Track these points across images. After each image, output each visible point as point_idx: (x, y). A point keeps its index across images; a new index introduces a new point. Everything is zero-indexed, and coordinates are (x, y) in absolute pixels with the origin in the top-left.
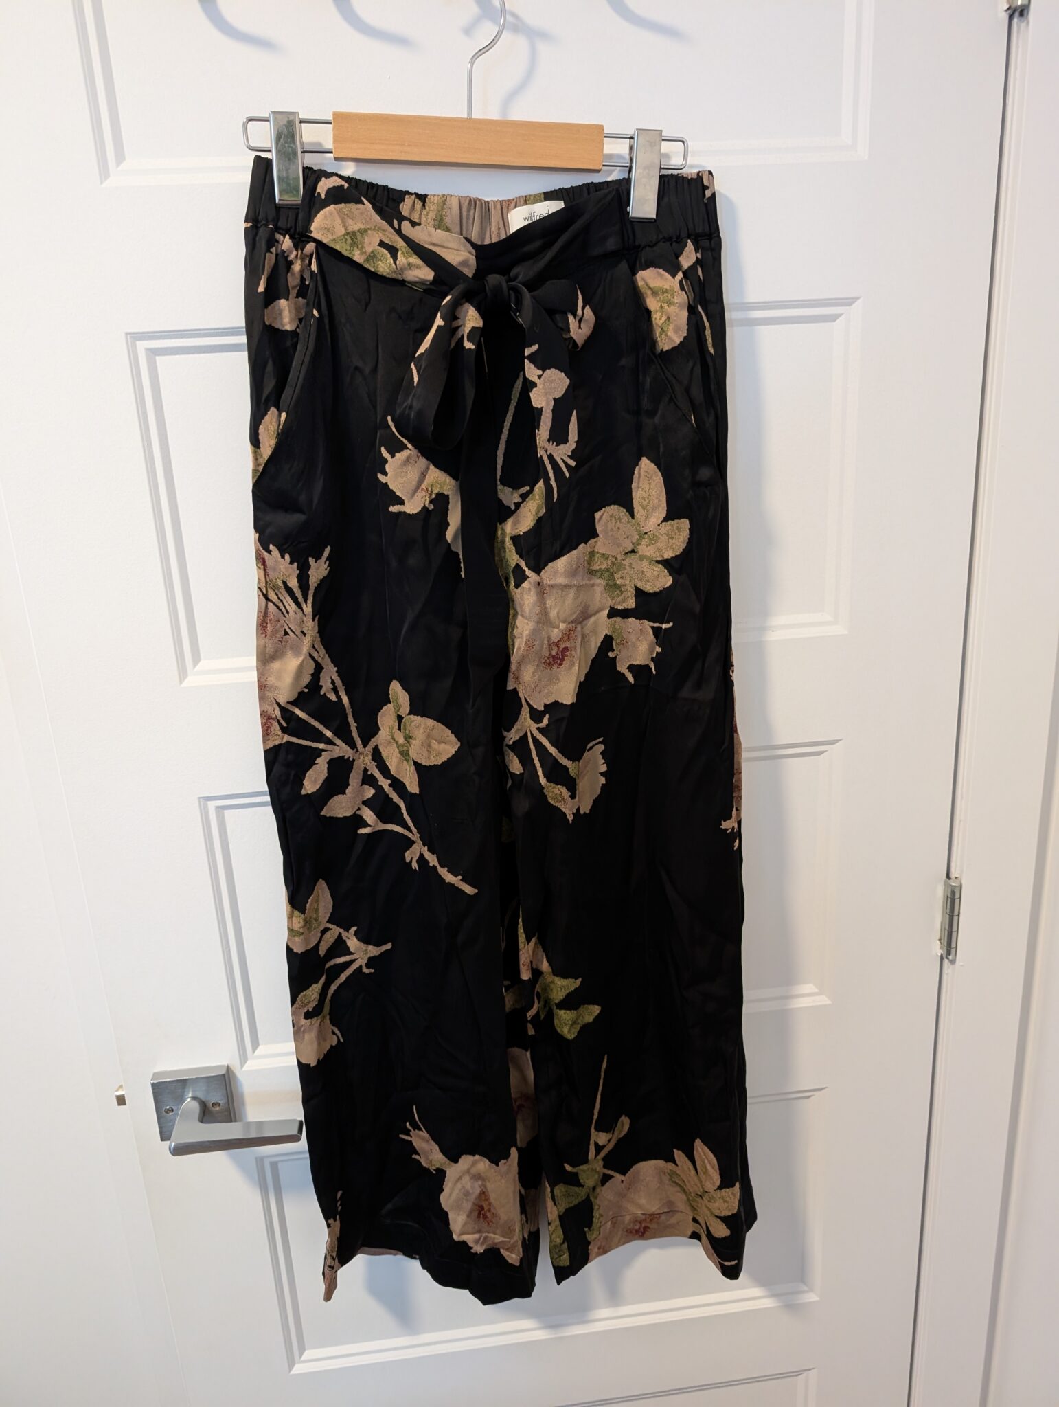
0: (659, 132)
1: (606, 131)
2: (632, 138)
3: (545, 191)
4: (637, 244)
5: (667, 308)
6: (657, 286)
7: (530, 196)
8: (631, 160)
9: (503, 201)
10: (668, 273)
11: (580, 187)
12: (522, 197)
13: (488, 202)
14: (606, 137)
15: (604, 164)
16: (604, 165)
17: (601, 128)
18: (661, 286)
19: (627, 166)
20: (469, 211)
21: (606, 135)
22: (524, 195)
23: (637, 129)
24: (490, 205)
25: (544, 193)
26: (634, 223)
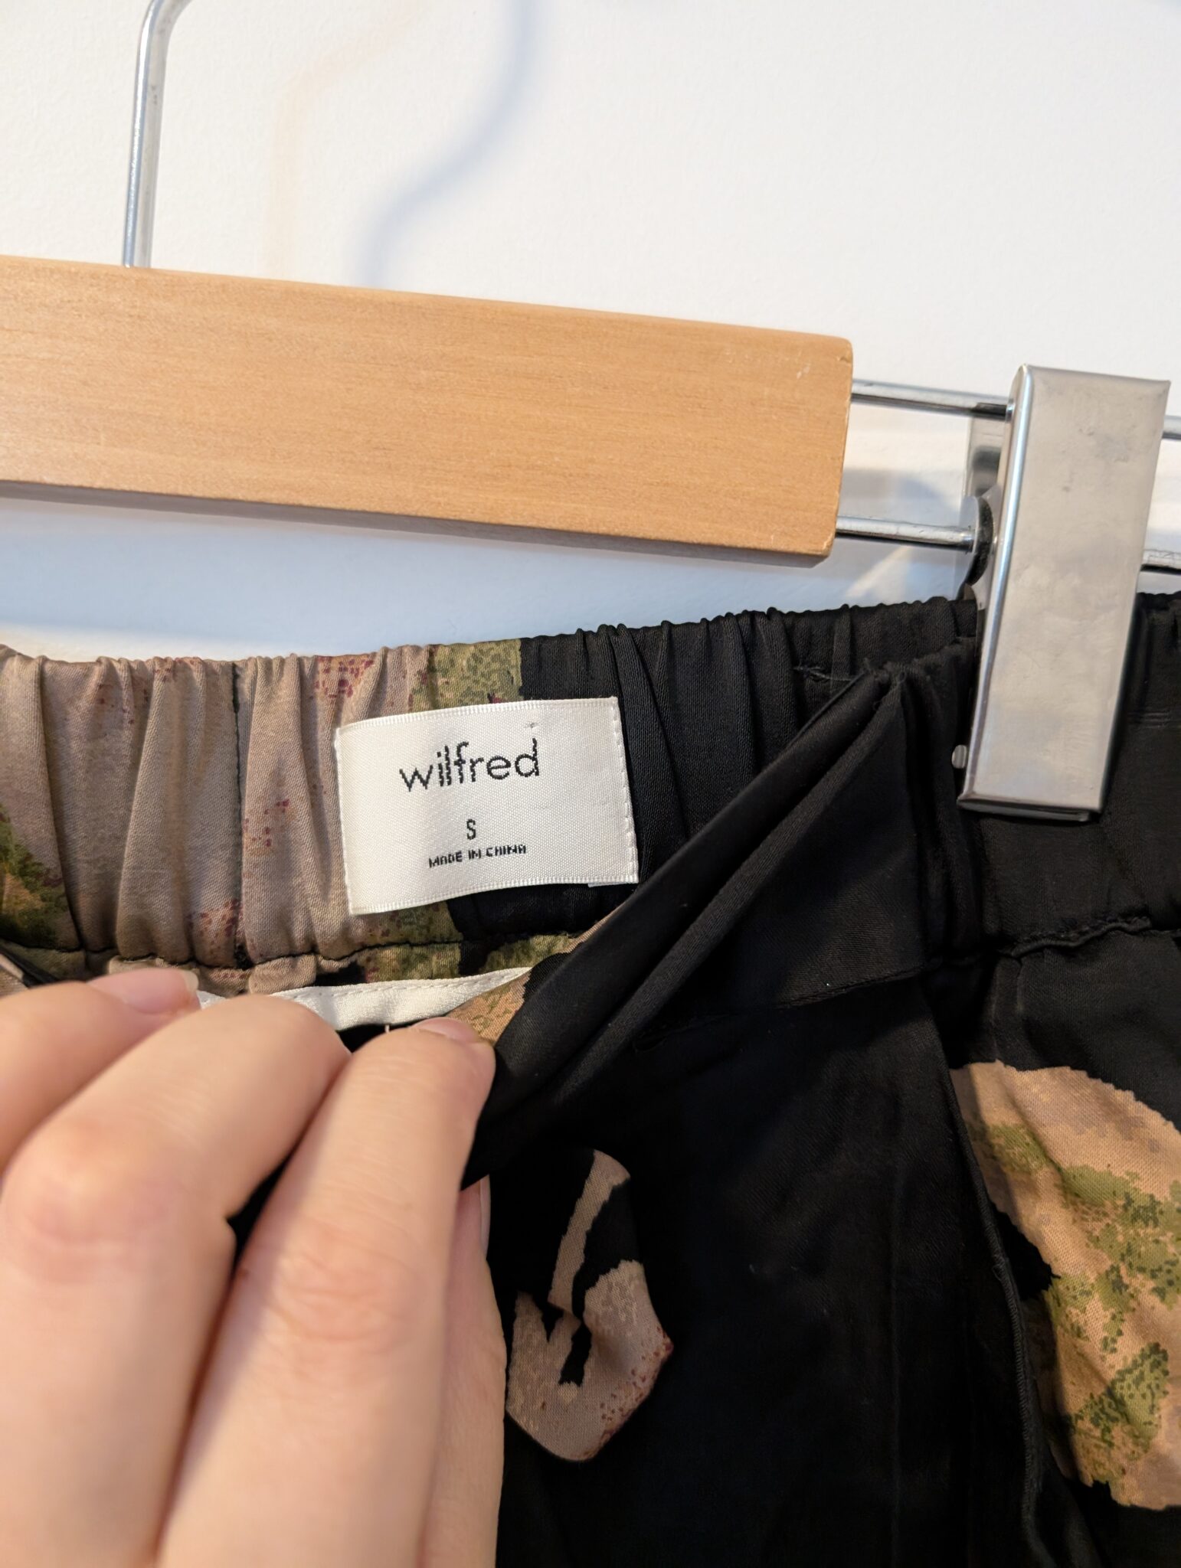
0: (1149, 390)
1: (857, 374)
2: (996, 412)
3: (532, 634)
4: (992, 926)
5: (1151, 1300)
6: (1100, 1167)
7: (457, 648)
8: (987, 518)
9: (317, 659)
10: (1167, 1115)
11: (712, 628)
12: (417, 649)
13: (234, 671)
14: (857, 397)
15: (844, 525)
16: (841, 534)
17: (838, 353)
18: (1119, 1173)
19: (964, 547)
20: (97, 730)
21: (857, 389)
22: (424, 641)
23: (1032, 369)
24: (245, 686)
25: (525, 642)
26: (985, 823)
